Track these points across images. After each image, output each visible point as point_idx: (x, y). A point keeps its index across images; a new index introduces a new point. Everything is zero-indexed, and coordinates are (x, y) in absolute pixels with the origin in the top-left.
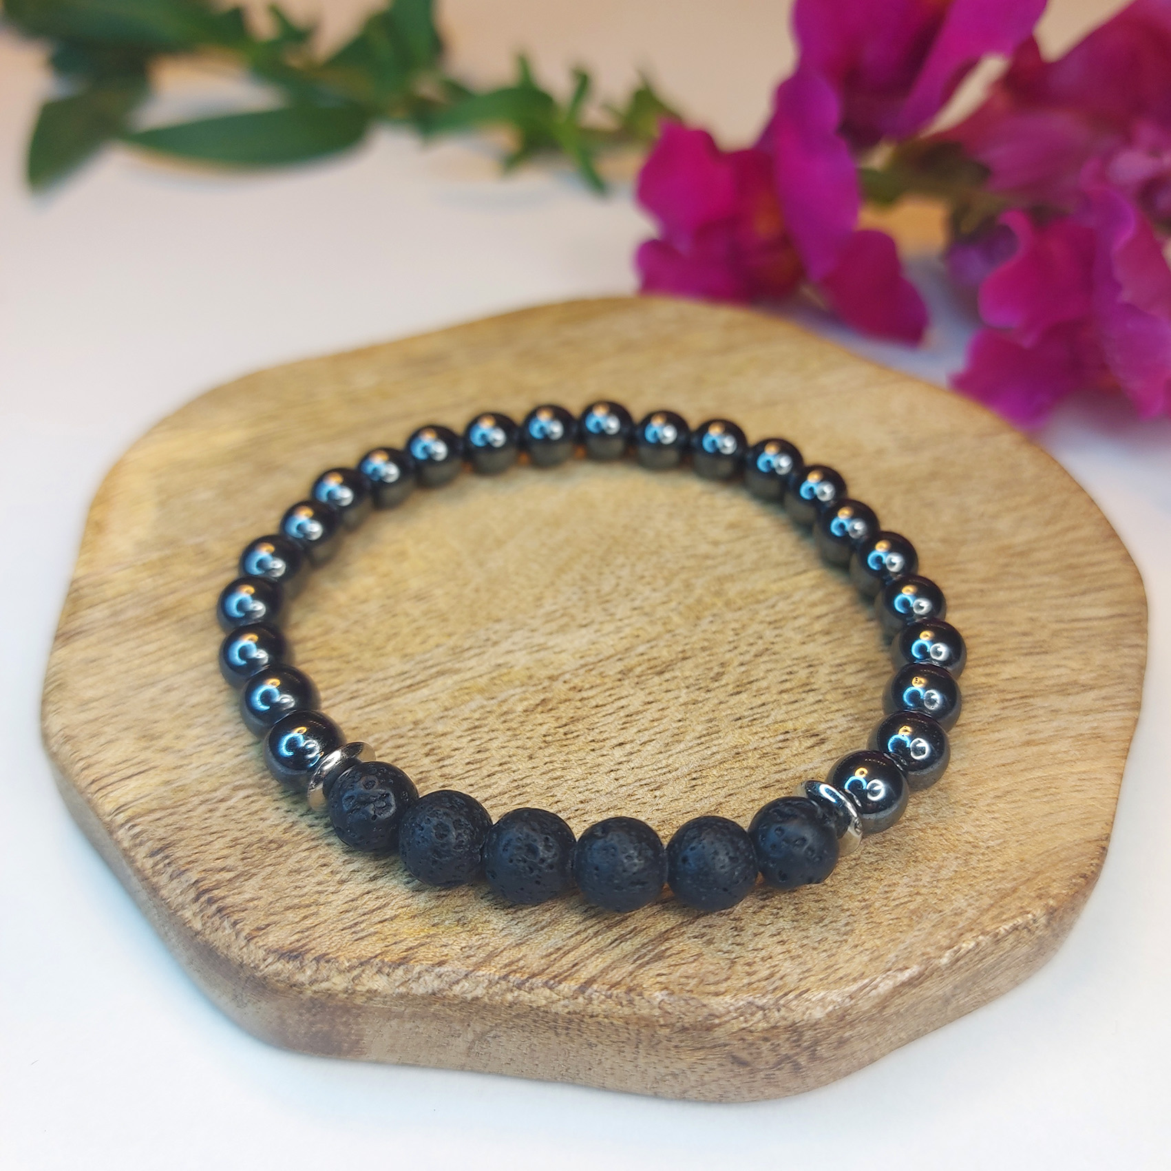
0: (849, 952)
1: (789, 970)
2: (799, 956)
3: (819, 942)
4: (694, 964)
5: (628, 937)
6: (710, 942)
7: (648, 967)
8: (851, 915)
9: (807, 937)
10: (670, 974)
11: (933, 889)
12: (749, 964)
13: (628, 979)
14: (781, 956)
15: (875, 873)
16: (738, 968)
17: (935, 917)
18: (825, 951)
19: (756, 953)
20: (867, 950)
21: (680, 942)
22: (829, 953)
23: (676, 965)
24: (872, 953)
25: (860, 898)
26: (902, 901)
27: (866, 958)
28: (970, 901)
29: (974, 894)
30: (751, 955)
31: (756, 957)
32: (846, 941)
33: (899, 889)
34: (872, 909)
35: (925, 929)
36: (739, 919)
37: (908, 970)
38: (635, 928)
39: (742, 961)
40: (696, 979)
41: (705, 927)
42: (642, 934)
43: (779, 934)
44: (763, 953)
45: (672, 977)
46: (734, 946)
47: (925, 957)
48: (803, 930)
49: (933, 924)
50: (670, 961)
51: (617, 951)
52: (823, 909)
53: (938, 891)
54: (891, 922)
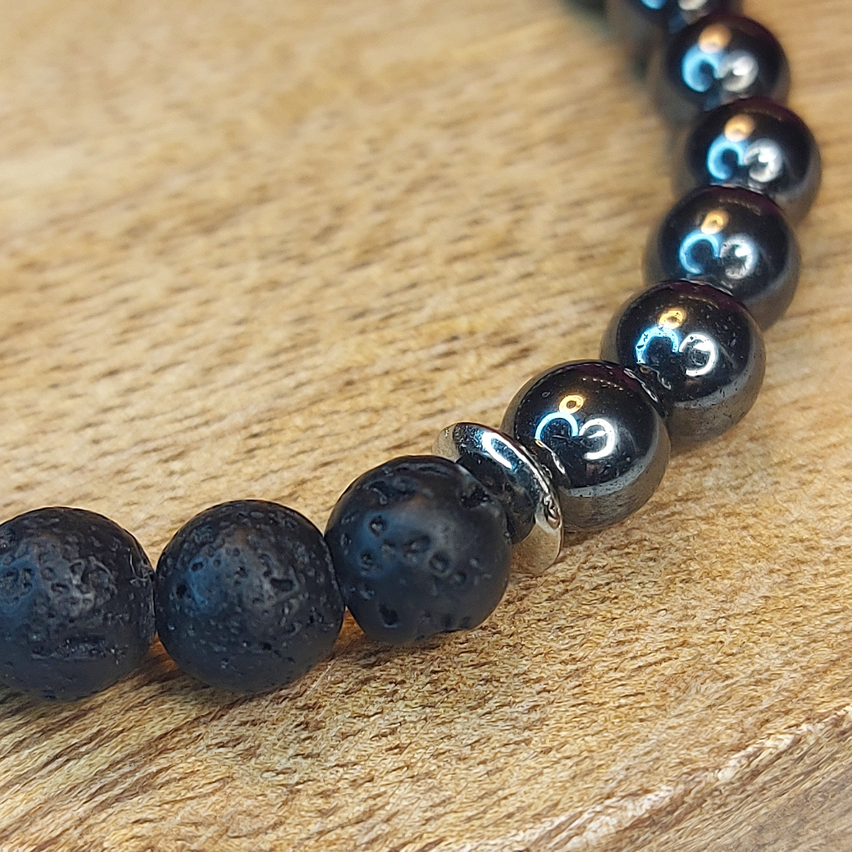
0: (533, 764)
1: (405, 803)
2: (429, 775)
3: (472, 746)
4: (213, 799)
5: (83, 749)
6: (250, 754)
7: (118, 806)
8: (545, 690)
9: (450, 737)
10: (163, 818)
11: (716, 634)
12: (324, 795)
13: (76, 833)
14: (391, 777)
15: (602, 606)
16: (303, 802)
17: (715, 688)
18: (484, 762)
19: (341, 770)
20: (568, 758)
21: (190, 756)
22: (490, 767)
23: (175, 802)
24: (577, 764)
25: (565, 656)
26: (650, 659)
27: (565, 775)
28: (791, 655)
29: (800, 641)
30: (330, 777)
31: (341, 779)
32: (527, 741)
33: (646, 636)
34: (587, 677)
35: (690, 712)
36: (316, 707)
37: (649, 796)
38: (100, 732)
39: (311, 788)
40: (212, 828)
41: (244, 724)
42: (113, 743)
43: (393, 732)
44: (358, 772)
45: (164, 826)
46: (299, 759)
47: (685, 770)
48: (443, 723)
49: (708, 703)
50: (165, 794)
51: (59, 778)
52: (487, 681)
53: (727, 638)
54: (623, 701)
